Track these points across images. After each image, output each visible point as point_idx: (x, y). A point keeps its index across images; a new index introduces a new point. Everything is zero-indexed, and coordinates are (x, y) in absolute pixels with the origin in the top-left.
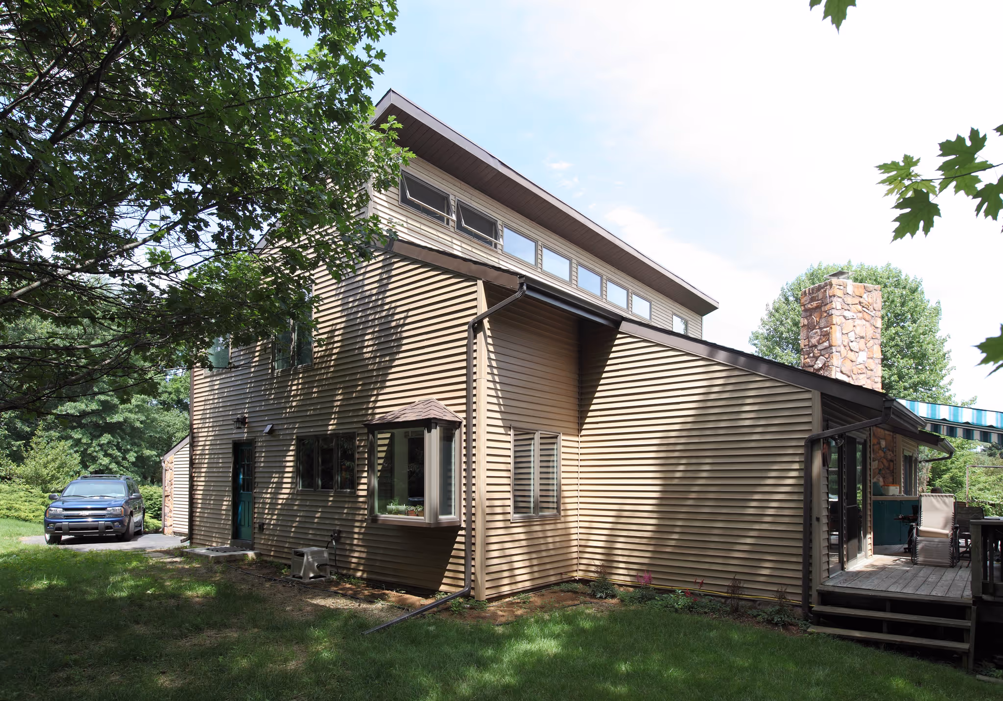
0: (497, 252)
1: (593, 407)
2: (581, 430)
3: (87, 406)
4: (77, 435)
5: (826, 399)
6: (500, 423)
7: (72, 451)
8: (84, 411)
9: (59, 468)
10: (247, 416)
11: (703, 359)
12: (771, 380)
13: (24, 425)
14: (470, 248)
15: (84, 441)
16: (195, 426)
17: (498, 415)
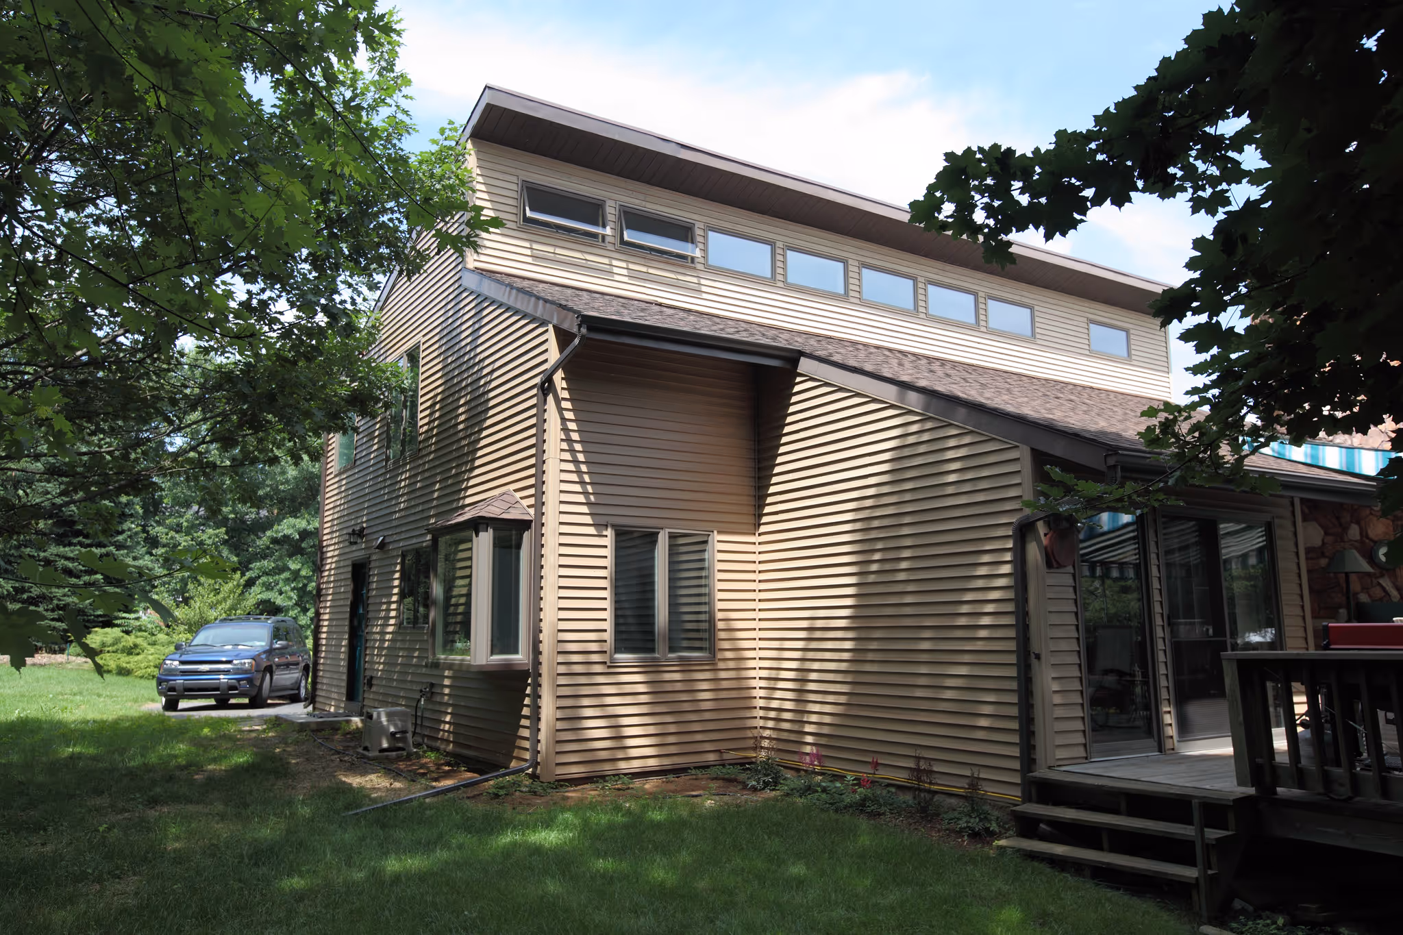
0: (695, 268)
1: (772, 490)
2: (760, 525)
3: (309, 524)
4: (294, 566)
5: (1040, 459)
6: (588, 520)
7: (288, 588)
8: (305, 530)
9: (230, 609)
10: (365, 525)
11: (892, 406)
12: (971, 432)
13: (232, 553)
14: (644, 269)
15: (303, 573)
16: (325, 544)
17: (585, 509)
